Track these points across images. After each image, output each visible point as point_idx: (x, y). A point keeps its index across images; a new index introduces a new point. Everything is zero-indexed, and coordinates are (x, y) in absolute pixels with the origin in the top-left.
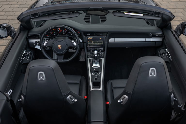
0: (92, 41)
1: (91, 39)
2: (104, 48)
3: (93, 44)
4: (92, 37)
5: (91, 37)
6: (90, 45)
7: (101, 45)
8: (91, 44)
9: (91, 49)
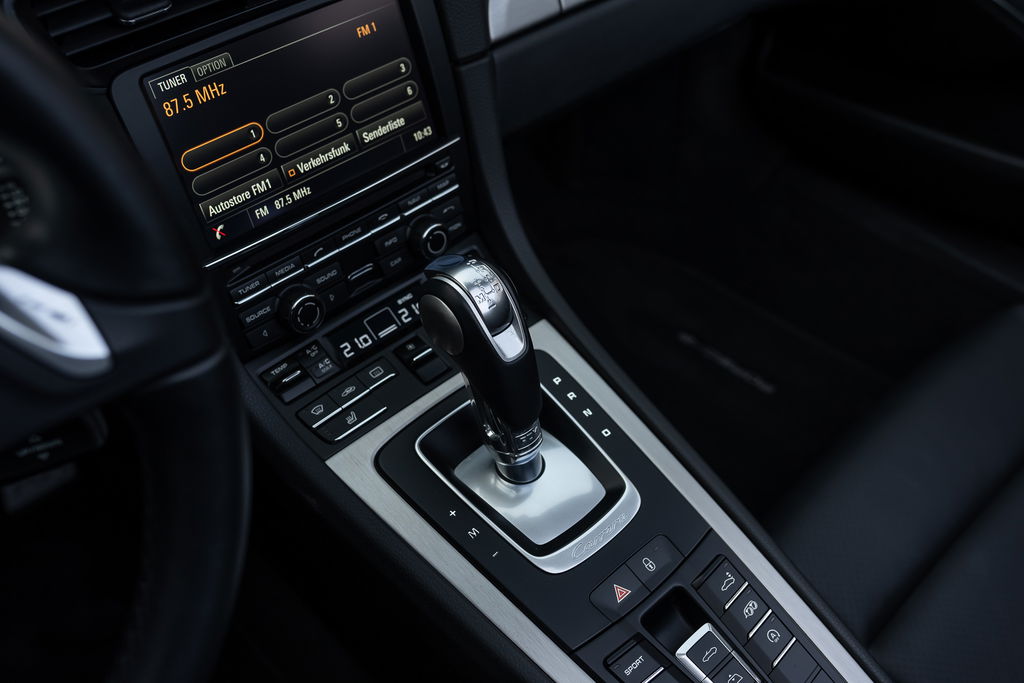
0: (245, 138)
1: (204, 95)
2: (467, 165)
3: (282, 185)
4: (219, 62)
5: (201, 68)
6: (239, 224)
7: (406, 133)
8: (258, 200)
9: (287, 274)
